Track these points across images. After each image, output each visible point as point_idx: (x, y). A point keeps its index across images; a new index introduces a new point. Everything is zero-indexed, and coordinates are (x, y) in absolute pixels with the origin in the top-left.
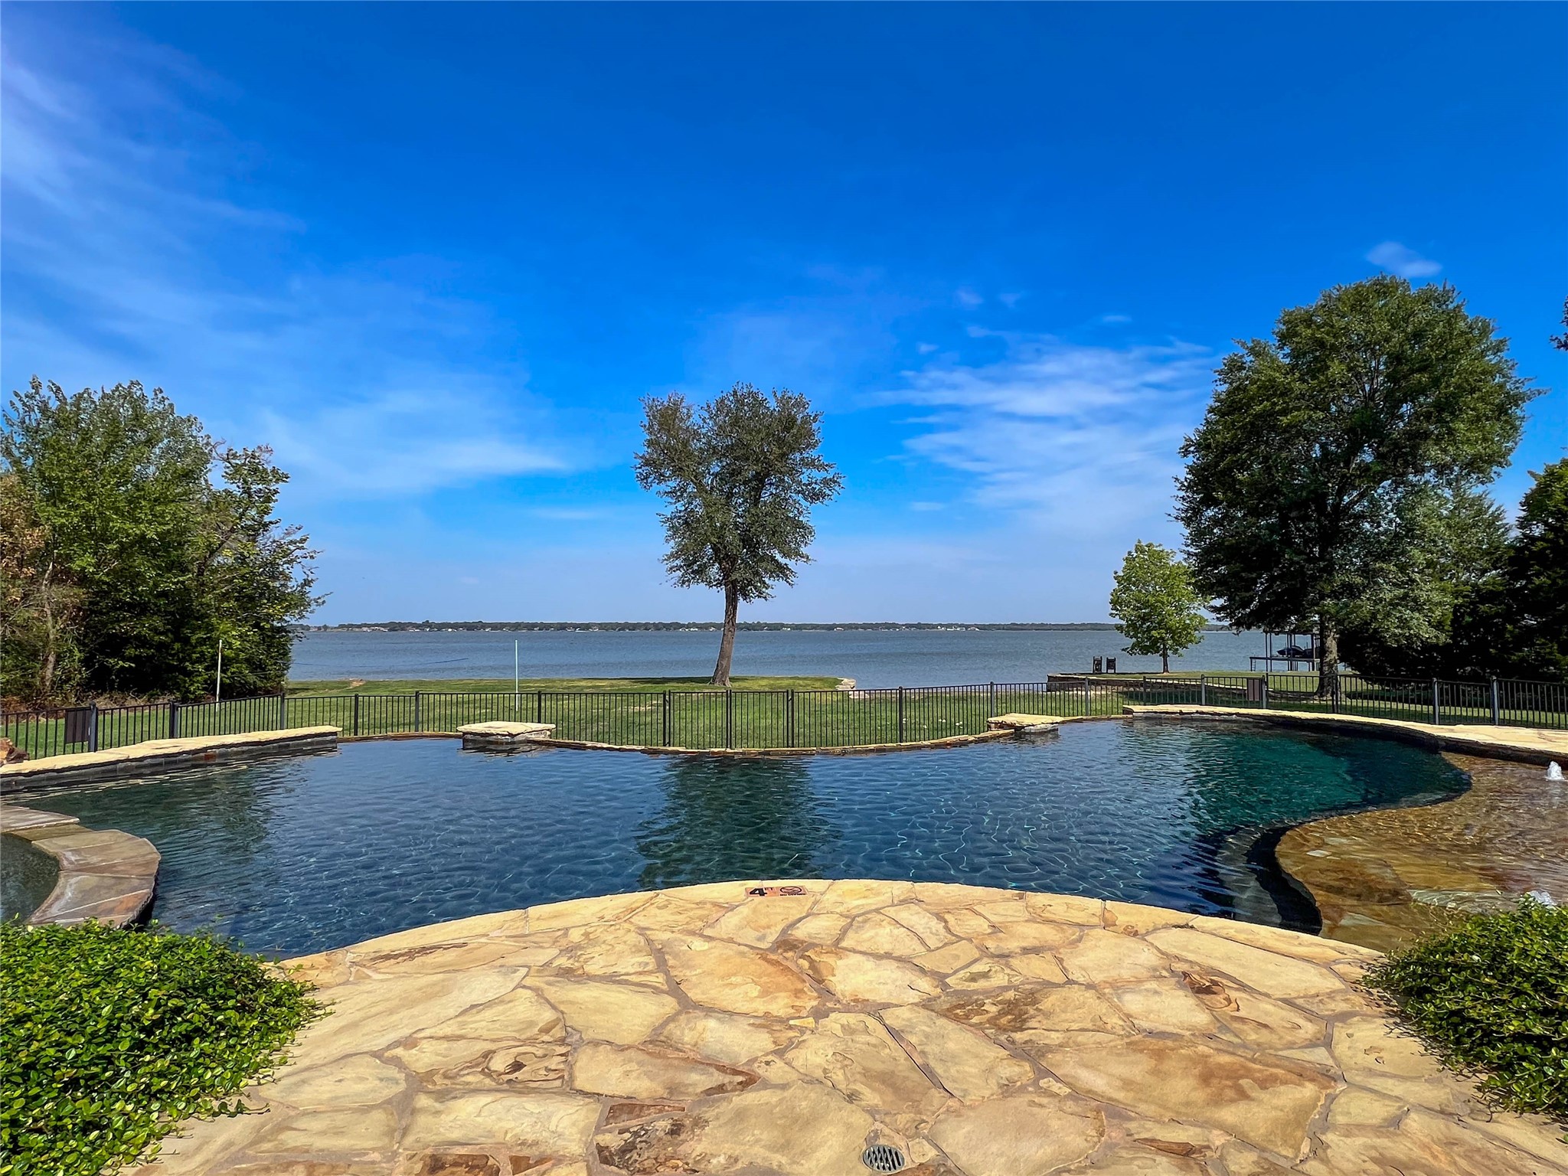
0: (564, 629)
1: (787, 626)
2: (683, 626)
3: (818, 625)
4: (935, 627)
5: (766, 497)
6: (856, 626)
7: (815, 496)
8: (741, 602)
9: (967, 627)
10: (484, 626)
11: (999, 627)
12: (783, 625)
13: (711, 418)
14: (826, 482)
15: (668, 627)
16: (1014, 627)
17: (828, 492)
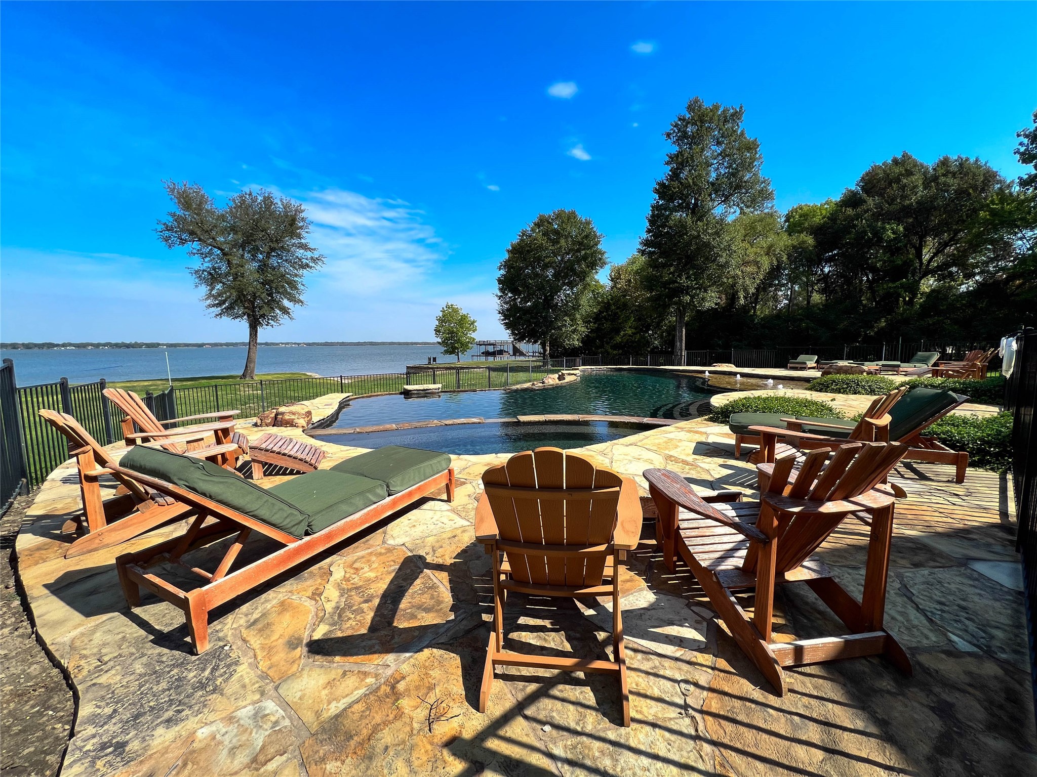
1: (163, 345)
2: (57, 345)
4: (278, 344)
8: (260, 330)
9: (299, 344)
11: (318, 344)
12: (159, 344)
16: (326, 344)
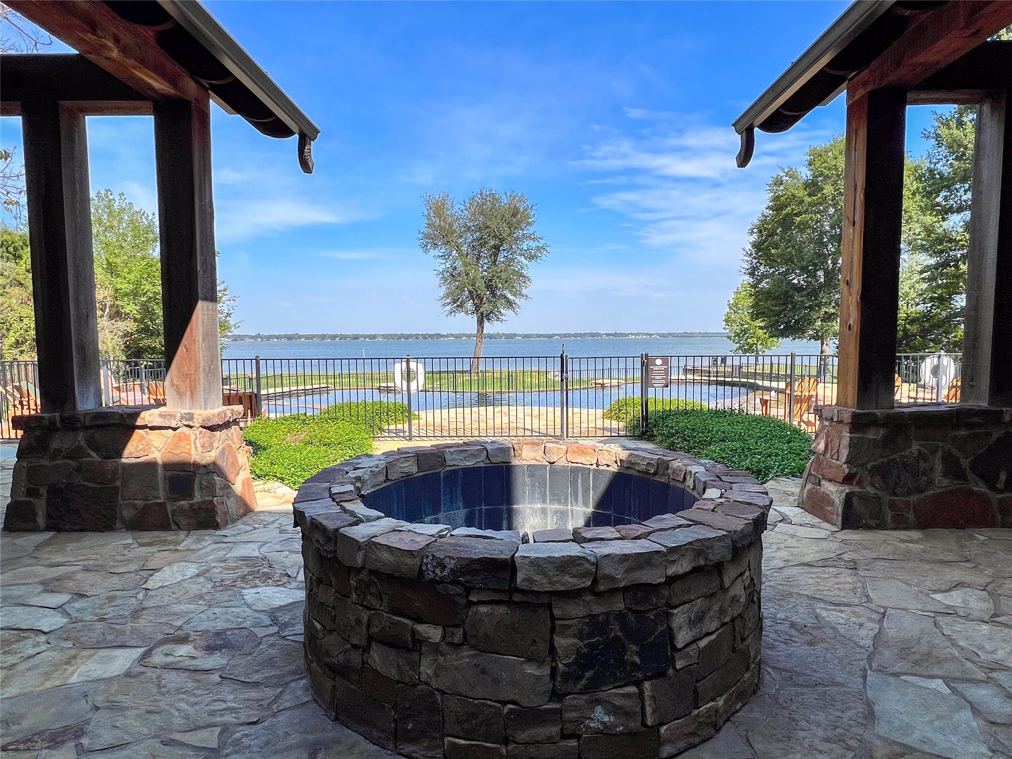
0: (357, 338)
1: (519, 335)
2: (443, 336)
3: (541, 335)
4: (627, 335)
5: (501, 258)
6: (570, 335)
7: (532, 257)
8: (487, 323)
9: (651, 335)
10: (300, 337)
12: (515, 335)
13: (466, 210)
14: (538, 249)
15: (432, 336)
17: (539, 255)
